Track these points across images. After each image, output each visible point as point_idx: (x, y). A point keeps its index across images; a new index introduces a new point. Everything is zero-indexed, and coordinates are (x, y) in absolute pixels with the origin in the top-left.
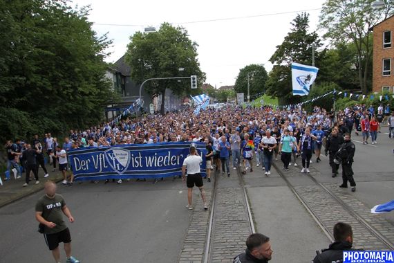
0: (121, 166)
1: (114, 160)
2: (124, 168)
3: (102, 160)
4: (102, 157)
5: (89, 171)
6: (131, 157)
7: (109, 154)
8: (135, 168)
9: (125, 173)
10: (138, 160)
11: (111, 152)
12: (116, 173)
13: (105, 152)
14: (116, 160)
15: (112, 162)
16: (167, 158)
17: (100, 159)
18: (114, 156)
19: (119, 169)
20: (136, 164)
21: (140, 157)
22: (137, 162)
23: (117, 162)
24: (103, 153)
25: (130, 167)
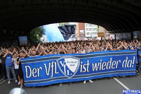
0: (70, 72)
1: (65, 67)
2: (73, 73)
3: (54, 67)
4: (54, 64)
5: (40, 78)
6: (81, 64)
7: (61, 62)
8: (82, 73)
9: (73, 77)
10: (86, 67)
11: (63, 60)
12: (66, 78)
13: (57, 60)
14: (66, 67)
15: (63, 68)
16: (109, 63)
17: (52, 66)
18: (65, 63)
19: (68, 74)
20: (84, 70)
21: (88, 64)
22: (84, 68)
23: (67, 68)
24: (55, 61)
25: (78, 72)
